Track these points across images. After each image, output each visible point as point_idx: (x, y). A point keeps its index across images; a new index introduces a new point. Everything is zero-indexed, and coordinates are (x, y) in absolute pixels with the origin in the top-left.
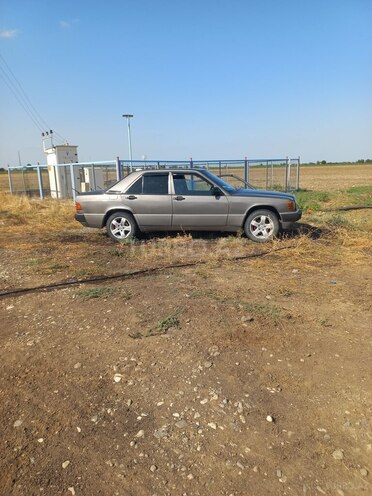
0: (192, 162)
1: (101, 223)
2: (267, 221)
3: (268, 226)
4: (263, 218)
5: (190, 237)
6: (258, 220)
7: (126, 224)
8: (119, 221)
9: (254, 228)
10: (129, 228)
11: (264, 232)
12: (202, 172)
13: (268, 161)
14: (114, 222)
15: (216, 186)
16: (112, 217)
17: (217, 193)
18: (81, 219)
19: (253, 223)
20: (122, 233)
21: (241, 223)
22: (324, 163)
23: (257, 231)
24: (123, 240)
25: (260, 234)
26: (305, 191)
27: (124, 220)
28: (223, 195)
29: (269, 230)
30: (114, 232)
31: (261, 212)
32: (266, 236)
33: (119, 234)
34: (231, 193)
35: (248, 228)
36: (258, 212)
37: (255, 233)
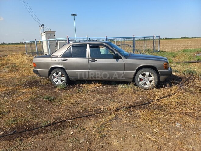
0: (107, 38)
1: (47, 75)
2: (150, 76)
3: (151, 79)
4: (147, 74)
5: (100, 84)
6: (144, 75)
7: (62, 76)
8: (57, 74)
9: (141, 80)
10: (63, 78)
11: (148, 83)
12: (108, 43)
13: (145, 37)
14: (55, 74)
15: (116, 52)
16: (53, 71)
17: (117, 57)
18: (36, 72)
19: (141, 76)
20: (60, 81)
21: (132, 77)
22: (166, 38)
23: (143, 82)
24: (60, 85)
25: (145, 84)
26: (162, 51)
27: (60, 73)
28: (121, 58)
29: (151, 82)
30: (55, 80)
31: (146, 69)
32: (149, 85)
33: (57, 81)
34: (126, 57)
35: (137, 80)
36: (143, 70)
37: (141, 83)
